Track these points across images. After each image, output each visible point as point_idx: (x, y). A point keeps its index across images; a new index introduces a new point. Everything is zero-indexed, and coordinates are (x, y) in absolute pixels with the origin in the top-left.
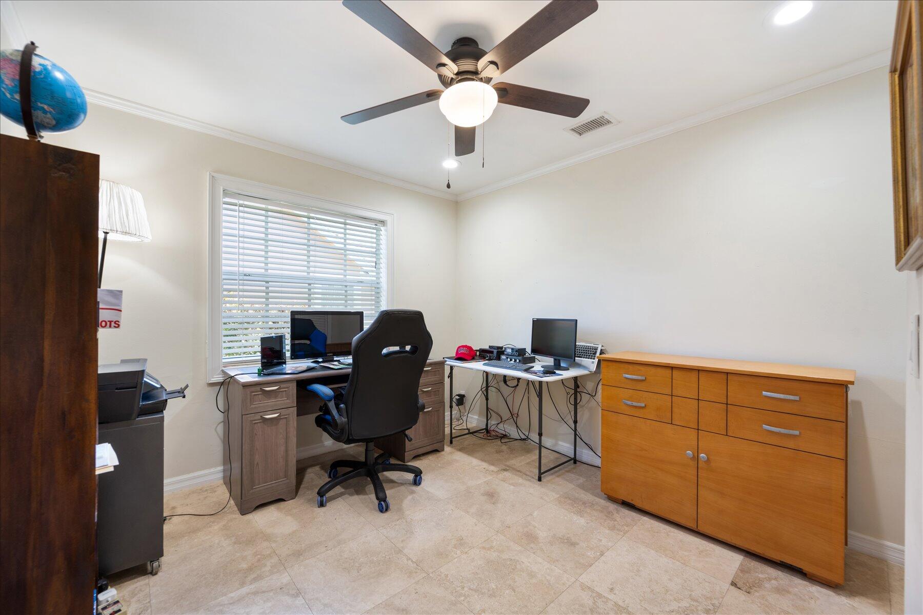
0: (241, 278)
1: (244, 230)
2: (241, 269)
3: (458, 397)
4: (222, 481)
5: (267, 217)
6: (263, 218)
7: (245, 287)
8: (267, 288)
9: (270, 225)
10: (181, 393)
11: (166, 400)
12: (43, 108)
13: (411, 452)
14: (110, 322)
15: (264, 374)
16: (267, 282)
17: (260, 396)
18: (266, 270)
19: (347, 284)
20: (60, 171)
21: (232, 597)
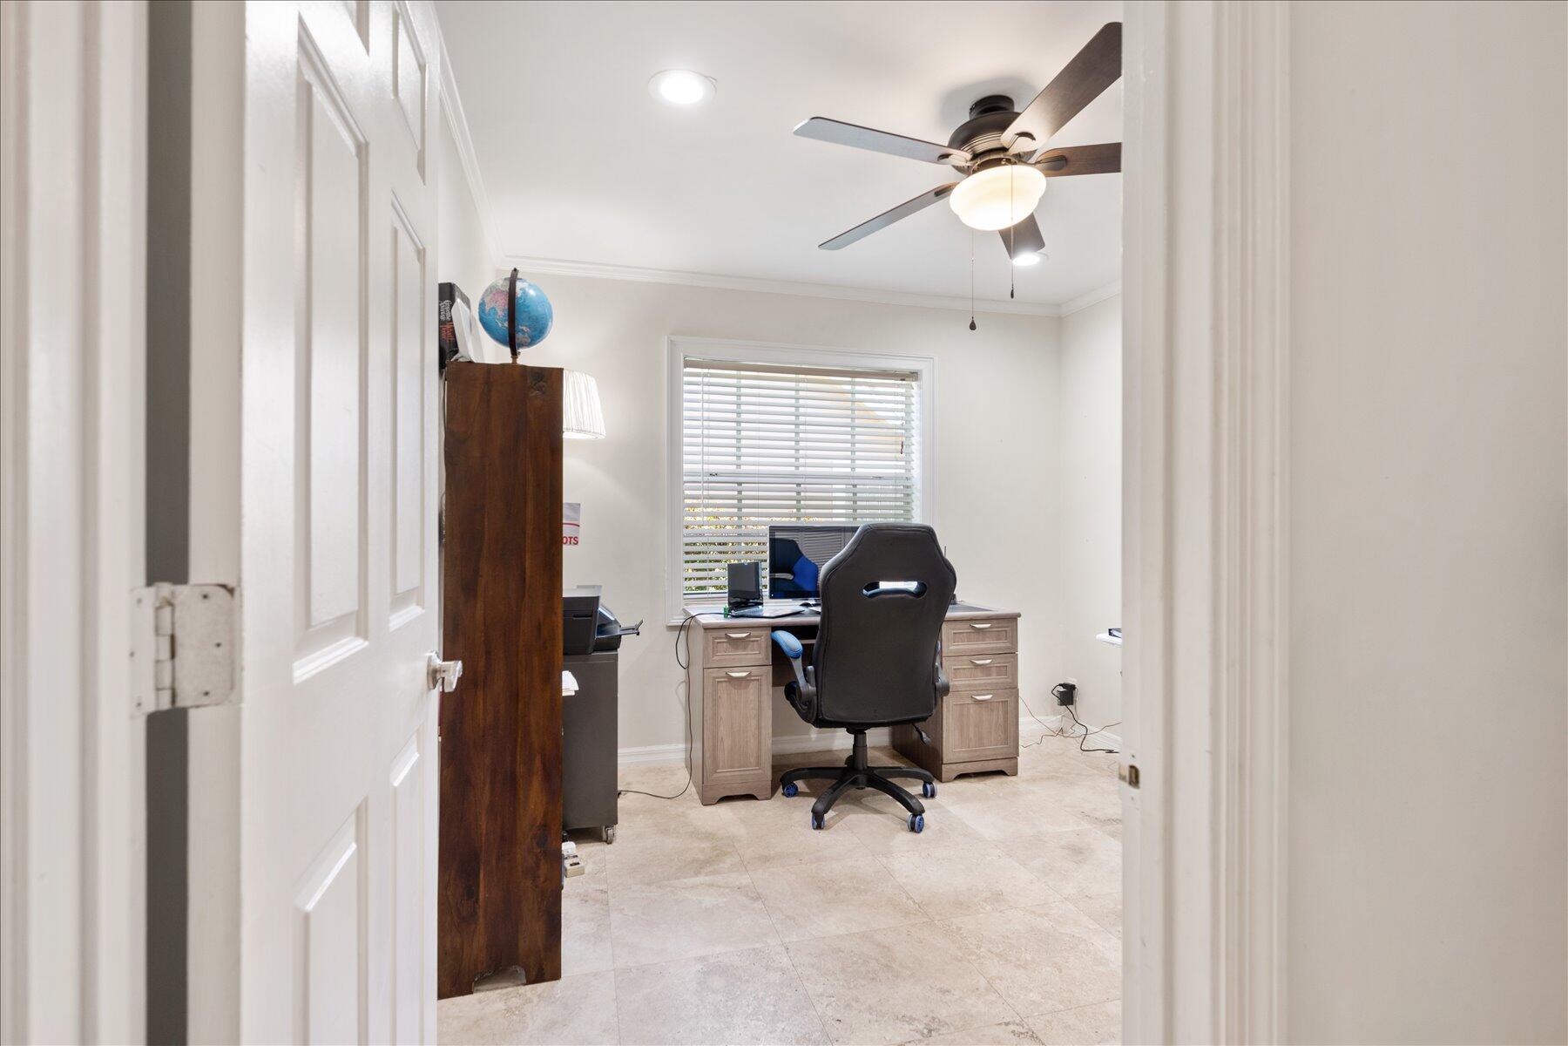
0: (706, 479)
1: (709, 410)
2: (706, 466)
3: (1062, 689)
4: (683, 764)
5: (739, 387)
6: (734, 390)
7: (711, 493)
8: (740, 492)
9: (743, 399)
10: (635, 630)
11: (620, 636)
12: (522, 330)
13: (954, 766)
14: (571, 538)
15: (733, 616)
16: (740, 484)
17: (725, 645)
18: (739, 466)
19: (856, 482)
20: (535, 390)
21: (685, 883)
